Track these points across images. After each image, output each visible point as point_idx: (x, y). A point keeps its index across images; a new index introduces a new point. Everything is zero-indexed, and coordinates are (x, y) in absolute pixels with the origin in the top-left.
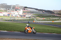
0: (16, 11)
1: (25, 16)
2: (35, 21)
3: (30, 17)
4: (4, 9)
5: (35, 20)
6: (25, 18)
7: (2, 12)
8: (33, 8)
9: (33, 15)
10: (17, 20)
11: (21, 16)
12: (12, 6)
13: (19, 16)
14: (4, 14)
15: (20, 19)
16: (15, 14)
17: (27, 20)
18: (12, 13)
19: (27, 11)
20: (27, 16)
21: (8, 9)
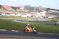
0: (39, 13)
1: (48, 17)
2: (58, 23)
3: (53, 18)
4: (28, 11)
5: (58, 21)
6: (48, 19)
7: (26, 14)
8: (56, 10)
9: (56, 16)
10: (40, 21)
11: (44, 17)
12: (35, 8)
13: (42, 17)
14: (28, 15)
15: (43, 20)
16: (38, 16)
17: (50, 21)
18: (35, 14)
19: (50, 12)
20: (50, 17)
21: (31, 10)
